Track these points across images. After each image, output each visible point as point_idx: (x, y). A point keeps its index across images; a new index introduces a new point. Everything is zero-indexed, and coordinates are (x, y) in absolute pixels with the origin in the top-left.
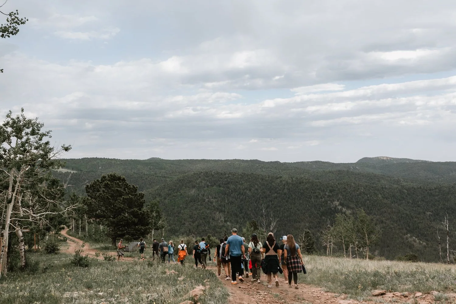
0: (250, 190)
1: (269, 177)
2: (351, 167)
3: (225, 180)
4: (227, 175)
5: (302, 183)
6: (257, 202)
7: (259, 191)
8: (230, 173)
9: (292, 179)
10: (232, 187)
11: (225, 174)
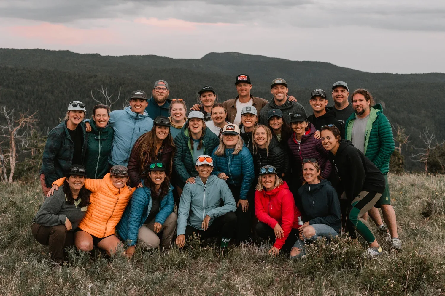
0: (52, 93)
1: (79, 76)
2: (193, 65)
3: (17, 78)
4: (19, 72)
5: (124, 84)
6: (62, 110)
7: (65, 94)
8: (24, 69)
9: (111, 79)
10: (26, 88)
11: (17, 70)
